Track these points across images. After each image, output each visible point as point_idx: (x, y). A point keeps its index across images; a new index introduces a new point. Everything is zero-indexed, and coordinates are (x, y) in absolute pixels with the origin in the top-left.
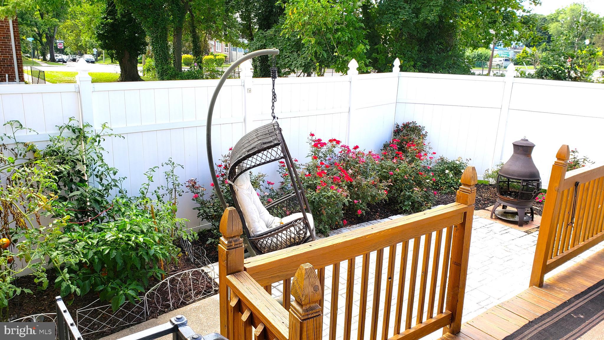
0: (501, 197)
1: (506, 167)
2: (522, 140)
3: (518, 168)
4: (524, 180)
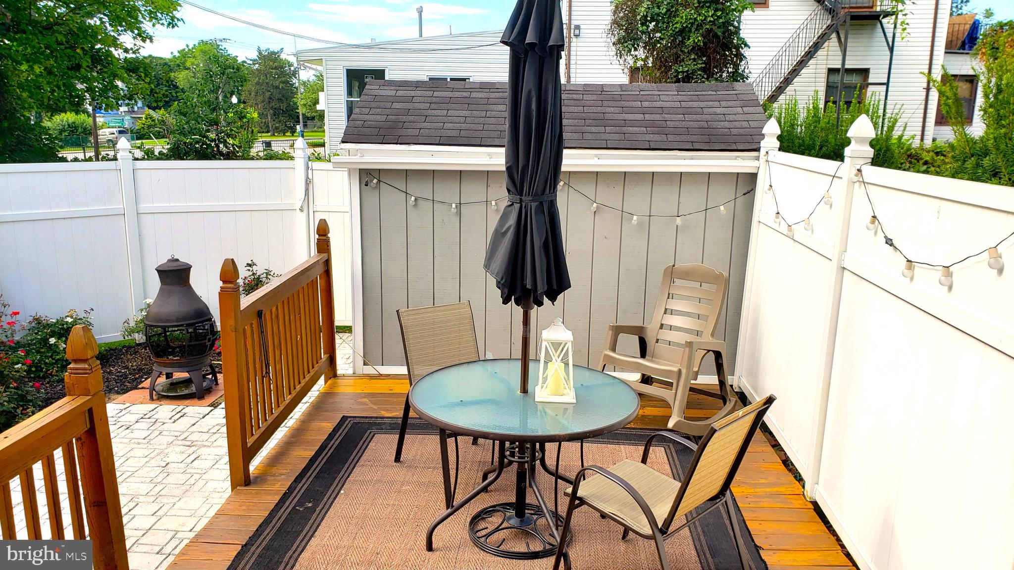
0: (159, 360)
1: (154, 310)
2: (169, 261)
3: (174, 307)
4: (188, 325)
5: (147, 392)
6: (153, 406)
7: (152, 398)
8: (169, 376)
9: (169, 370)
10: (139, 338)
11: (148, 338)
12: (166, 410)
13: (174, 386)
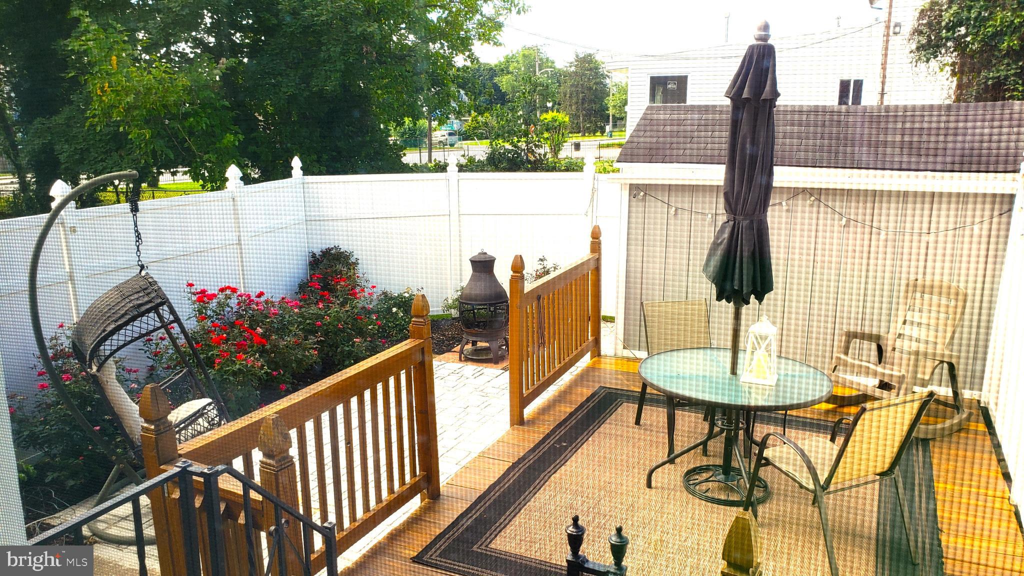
0: (468, 330)
1: (467, 292)
2: (480, 254)
3: (480, 289)
4: (491, 305)
5: (457, 356)
6: (461, 365)
7: (460, 360)
8: (474, 343)
9: (474, 339)
10: (454, 313)
11: (461, 313)
12: (470, 368)
13: (477, 351)
